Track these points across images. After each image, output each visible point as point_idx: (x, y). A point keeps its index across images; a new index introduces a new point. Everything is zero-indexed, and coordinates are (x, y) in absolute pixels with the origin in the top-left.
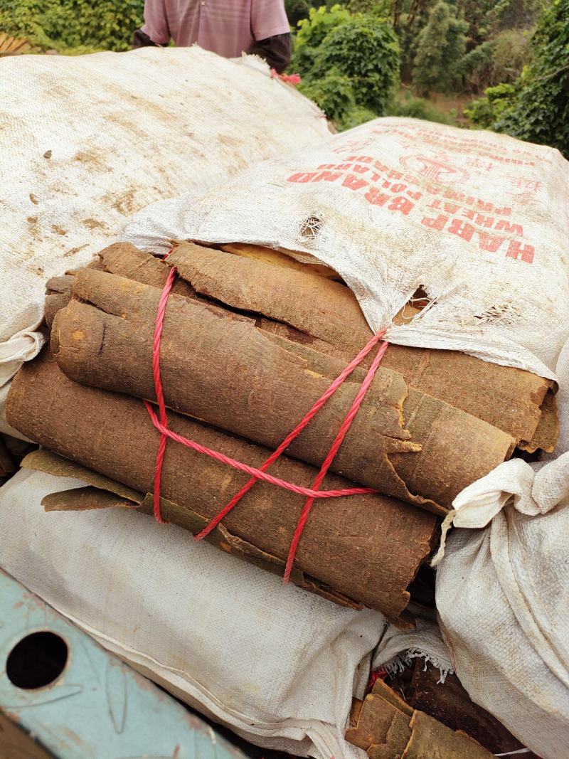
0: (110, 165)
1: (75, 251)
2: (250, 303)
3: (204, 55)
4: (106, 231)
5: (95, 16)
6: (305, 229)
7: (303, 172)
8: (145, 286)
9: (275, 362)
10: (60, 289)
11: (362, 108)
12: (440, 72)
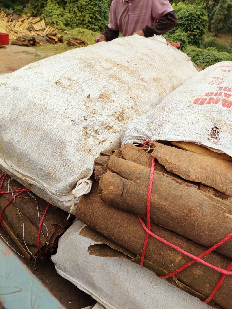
0: (113, 99)
1: (103, 142)
2: (195, 178)
3: (140, 38)
4: (114, 131)
5: (82, 16)
6: (212, 133)
7: (199, 98)
8: (142, 167)
9: (210, 209)
10: (101, 162)
11: (191, 45)
12: (223, 25)
